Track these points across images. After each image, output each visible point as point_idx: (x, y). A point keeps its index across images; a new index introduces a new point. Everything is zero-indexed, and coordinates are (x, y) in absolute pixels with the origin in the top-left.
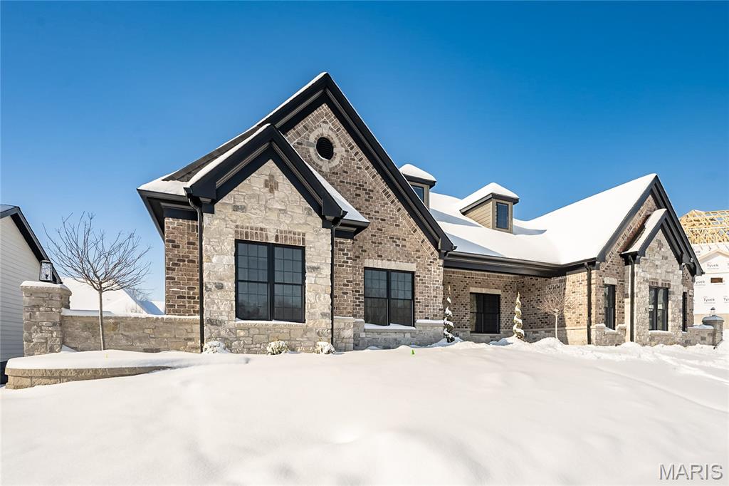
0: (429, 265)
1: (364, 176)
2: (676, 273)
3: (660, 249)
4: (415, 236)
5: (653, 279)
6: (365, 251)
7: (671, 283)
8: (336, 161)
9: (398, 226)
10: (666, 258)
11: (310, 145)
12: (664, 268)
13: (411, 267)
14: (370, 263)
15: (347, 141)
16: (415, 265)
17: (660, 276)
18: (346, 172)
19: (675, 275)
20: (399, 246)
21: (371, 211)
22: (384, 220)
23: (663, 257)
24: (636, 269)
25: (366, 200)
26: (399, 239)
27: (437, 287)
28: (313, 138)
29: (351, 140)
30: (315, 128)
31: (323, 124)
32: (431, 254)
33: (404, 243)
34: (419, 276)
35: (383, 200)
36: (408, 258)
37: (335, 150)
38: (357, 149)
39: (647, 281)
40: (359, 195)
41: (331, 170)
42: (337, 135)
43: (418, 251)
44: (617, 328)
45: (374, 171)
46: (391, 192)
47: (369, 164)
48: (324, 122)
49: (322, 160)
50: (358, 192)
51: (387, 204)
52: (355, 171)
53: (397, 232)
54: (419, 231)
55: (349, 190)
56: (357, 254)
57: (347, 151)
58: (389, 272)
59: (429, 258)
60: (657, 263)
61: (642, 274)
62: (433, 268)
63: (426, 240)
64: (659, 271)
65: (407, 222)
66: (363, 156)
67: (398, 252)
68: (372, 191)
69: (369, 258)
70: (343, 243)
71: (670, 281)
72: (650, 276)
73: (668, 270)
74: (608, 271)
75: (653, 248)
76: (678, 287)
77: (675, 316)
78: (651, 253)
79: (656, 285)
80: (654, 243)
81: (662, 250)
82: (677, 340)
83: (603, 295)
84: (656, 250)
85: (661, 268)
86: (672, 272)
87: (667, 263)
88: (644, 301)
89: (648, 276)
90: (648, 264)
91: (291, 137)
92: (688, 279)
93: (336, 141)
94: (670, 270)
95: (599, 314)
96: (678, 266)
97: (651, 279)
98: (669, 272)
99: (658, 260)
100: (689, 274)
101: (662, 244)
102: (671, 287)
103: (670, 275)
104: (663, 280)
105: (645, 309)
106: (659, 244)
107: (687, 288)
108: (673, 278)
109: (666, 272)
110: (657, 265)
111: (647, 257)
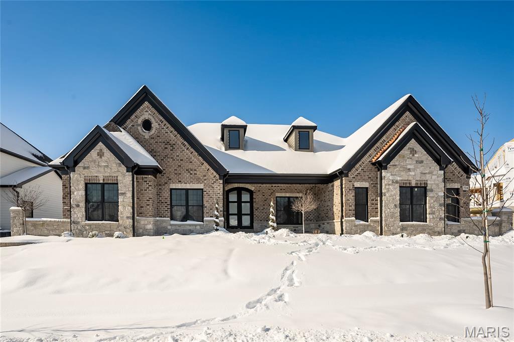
0: (213, 184)
1: (170, 137)
2: (434, 173)
3: (413, 155)
4: (203, 167)
5: (406, 180)
6: (171, 179)
7: (429, 182)
8: (153, 131)
9: (192, 162)
10: (422, 162)
11: (138, 125)
12: (418, 171)
13: (201, 186)
14: (173, 186)
15: (159, 119)
16: (203, 185)
17: (413, 177)
18: (159, 136)
19: (434, 175)
20: (192, 174)
21: (174, 156)
22: (182, 160)
23: (417, 161)
24: (383, 174)
25: (171, 150)
26: (192, 170)
27: (218, 197)
28: (140, 121)
29: (161, 118)
30: (141, 116)
31: (146, 112)
32: (214, 177)
33: (195, 172)
34: (206, 191)
35: (181, 148)
36: (199, 181)
37: (152, 126)
38: (165, 122)
39: (397, 182)
40: (167, 148)
41: (150, 136)
42: (153, 117)
43: (205, 176)
44: (369, 220)
45: (176, 133)
46: (186, 143)
47: (172, 129)
48: (146, 111)
49: (145, 132)
50: (166, 146)
51: (184, 150)
52: (164, 134)
53: (190, 166)
54: (206, 164)
55: (161, 146)
56: (166, 182)
57: (159, 125)
58: (187, 190)
59: (212, 180)
60: (409, 167)
61: (391, 178)
62: (215, 185)
63: (210, 169)
64: (412, 173)
65: (197, 159)
66: (169, 125)
67: (191, 178)
68: (175, 144)
69: (173, 183)
70: (147, 178)
71: (427, 181)
72: (401, 178)
73: (424, 172)
74: (359, 177)
75: (404, 155)
76: (437, 185)
77: (434, 210)
78: (401, 159)
79: (408, 185)
80: (405, 151)
81: (415, 155)
82: (439, 229)
83: (353, 196)
84: (408, 157)
85: (414, 171)
86: (429, 173)
87: (423, 166)
88: (393, 199)
89: (399, 179)
90: (397, 169)
91: (129, 123)
92: (461, 176)
93: (153, 120)
94: (427, 172)
95: (349, 210)
96: (438, 167)
97: (402, 180)
98: (425, 173)
99: (410, 164)
100: (462, 172)
101: (416, 151)
102: (428, 185)
103: (428, 175)
104: (417, 181)
105: (395, 205)
106: (411, 152)
107: (459, 184)
108: (431, 178)
109: (422, 173)
110: (409, 169)
111: (397, 164)
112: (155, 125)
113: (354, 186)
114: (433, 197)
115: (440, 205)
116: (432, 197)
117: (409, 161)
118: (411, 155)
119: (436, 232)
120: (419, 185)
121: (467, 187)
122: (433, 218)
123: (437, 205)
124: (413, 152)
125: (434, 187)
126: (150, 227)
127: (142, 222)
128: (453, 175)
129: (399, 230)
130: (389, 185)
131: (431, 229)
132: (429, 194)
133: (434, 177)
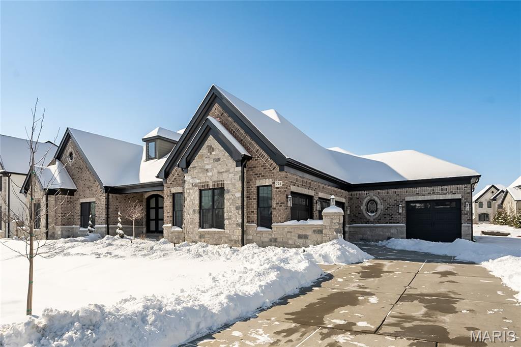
0: (100, 197)
1: (81, 163)
2: (231, 171)
3: (211, 154)
4: (95, 184)
5: (204, 182)
6: (81, 196)
7: (225, 182)
8: (74, 160)
9: (90, 181)
10: (219, 160)
12: (215, 171)
14: (82, 201)
15: (76, 150)
16: (95, 199)
17: (210, 178)
18: (76, 163)
19: (230, 173)
20: (90, 190)
22: (86, 180)
23: (214, 159)
24: (186, 178)
25: (81, 173)
26: (90, 187)
28: (68, 154)
30: (69, 149)
32: (101, 191)
33: (92, 188)
34: (97, 203)
36: (93, 195)
38: (79, 152)
39: (196, 185)
41: (72, 164)
42: (74, 149)
43: (96, 191)
45: (83, 159)
46: (87, 166)
47: (81, 157)
48: (71, 146)
49: (70, 161)
50: (79, 171)
52: (78, 162)
53: (89, 185)
54: (96, 182)
57: (76, 154)
58: (89, 203)
60: (207, 167)
63: (99, 185)
64: (210, 174)
67: (90, 194)
68: (83, 169)
71: (223, 181)
72: (200, 181)
73: (220, 171)
74: (175, 183)
75: (203, 155)
76: (234, 185)
77: (230, 214)
78: (200, 160)
79: (206, 187)
80: (203, 151)
81: (213, 153)
82: (234, 238)
83: (170, 202)
84: (206, 156)
85: (211, 171)
86: (226, 172)
87: (220, 164)
88: (193, 204)
89: (198, 181)
90: (196, 171)
91: (63, 157)
92: (273, 170)
93: (73, 152)
94: (223, 170)
95: (168, 217)
96: (235, 163)
97: (200, 183)
98: (221, 173)
99: (208, 164)
100: (275, 165)
101: (213, 148)
102: (225, 186)
103: (225, 174)
104: (214, 182)
105: (194, 210)
106: (209, 150)
107: (271, 180)
108: (228, 177)
109: (219, 173)
110: (207, 170)
111: (196, 165)
112: (74, 155)
113: (171, 192)
114: (230, 199)
115: (237, 208)
116: (228, 200)
117: (206, 161)
118: (209, 154)
119: (232, 241)
120: (216, 187)
121: (280, 182)
122: (230, 224)
123: (233, 209)
124: (211, 149)
125: (230, 187)
126: (59, 233)
127: (57, 229)
128: (264, 169)
129: (197, 237)
130: (189, 189)
131: (228, 237)
132: (227, 196)
133: (231, 176)
